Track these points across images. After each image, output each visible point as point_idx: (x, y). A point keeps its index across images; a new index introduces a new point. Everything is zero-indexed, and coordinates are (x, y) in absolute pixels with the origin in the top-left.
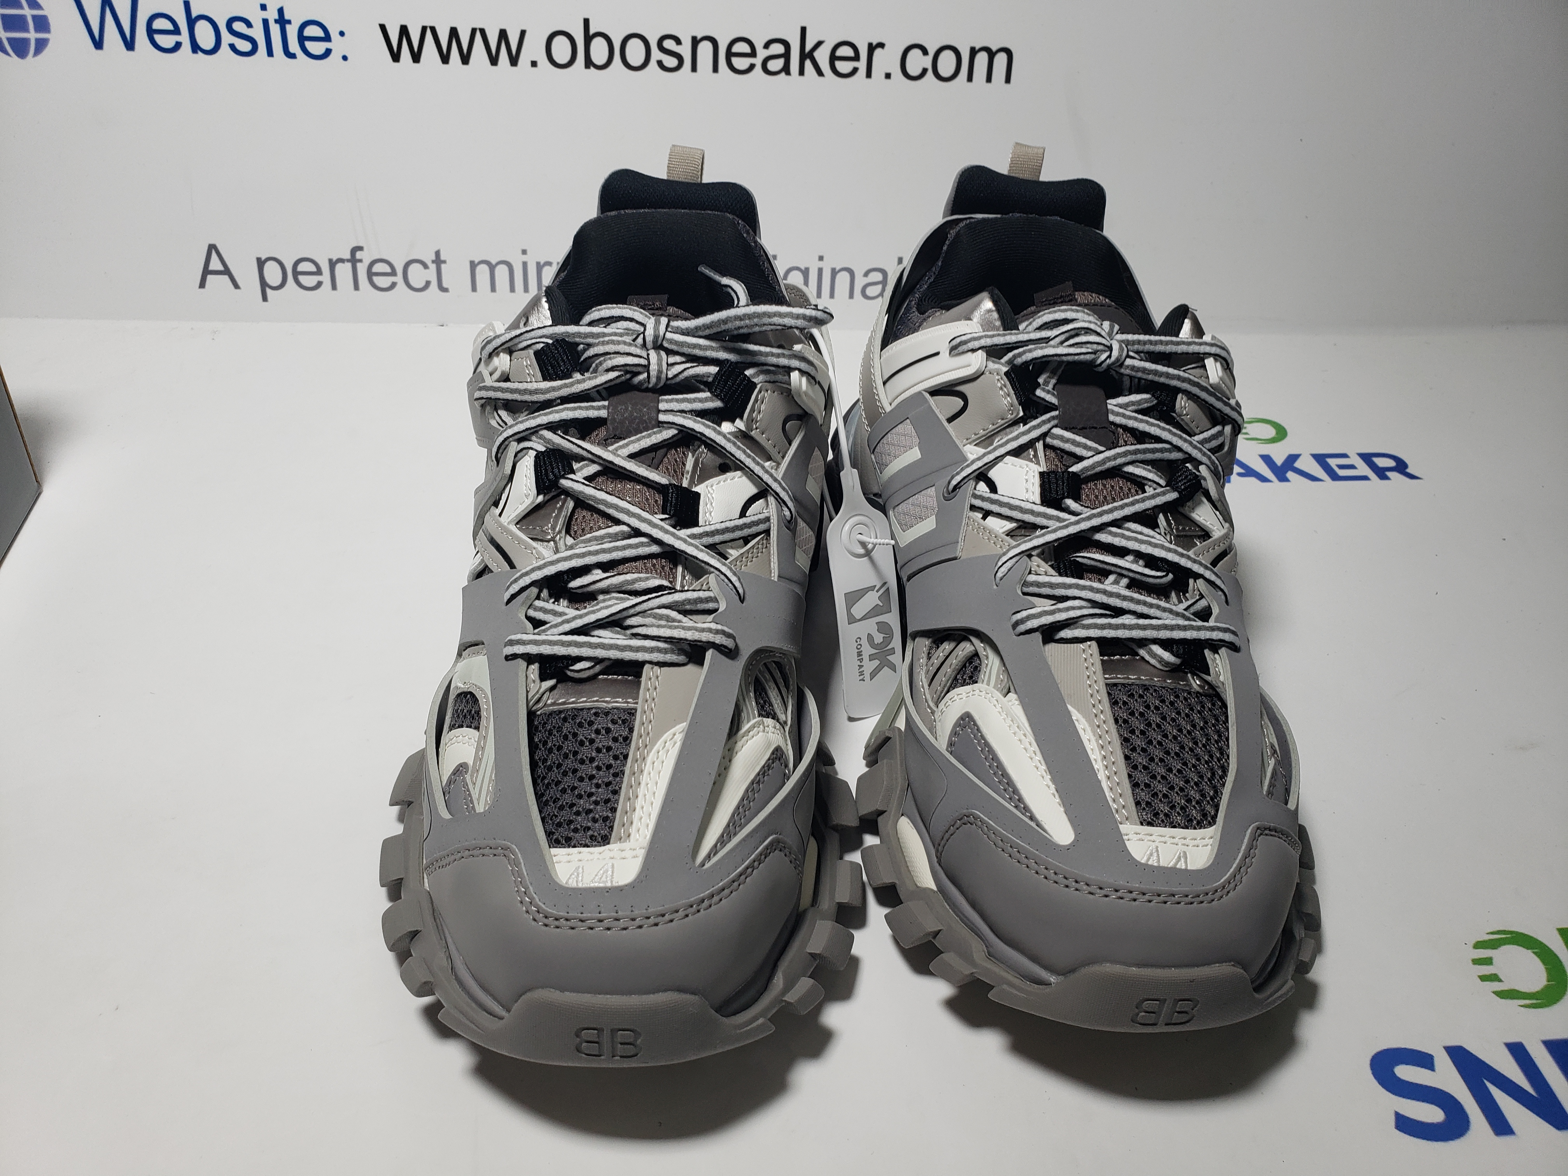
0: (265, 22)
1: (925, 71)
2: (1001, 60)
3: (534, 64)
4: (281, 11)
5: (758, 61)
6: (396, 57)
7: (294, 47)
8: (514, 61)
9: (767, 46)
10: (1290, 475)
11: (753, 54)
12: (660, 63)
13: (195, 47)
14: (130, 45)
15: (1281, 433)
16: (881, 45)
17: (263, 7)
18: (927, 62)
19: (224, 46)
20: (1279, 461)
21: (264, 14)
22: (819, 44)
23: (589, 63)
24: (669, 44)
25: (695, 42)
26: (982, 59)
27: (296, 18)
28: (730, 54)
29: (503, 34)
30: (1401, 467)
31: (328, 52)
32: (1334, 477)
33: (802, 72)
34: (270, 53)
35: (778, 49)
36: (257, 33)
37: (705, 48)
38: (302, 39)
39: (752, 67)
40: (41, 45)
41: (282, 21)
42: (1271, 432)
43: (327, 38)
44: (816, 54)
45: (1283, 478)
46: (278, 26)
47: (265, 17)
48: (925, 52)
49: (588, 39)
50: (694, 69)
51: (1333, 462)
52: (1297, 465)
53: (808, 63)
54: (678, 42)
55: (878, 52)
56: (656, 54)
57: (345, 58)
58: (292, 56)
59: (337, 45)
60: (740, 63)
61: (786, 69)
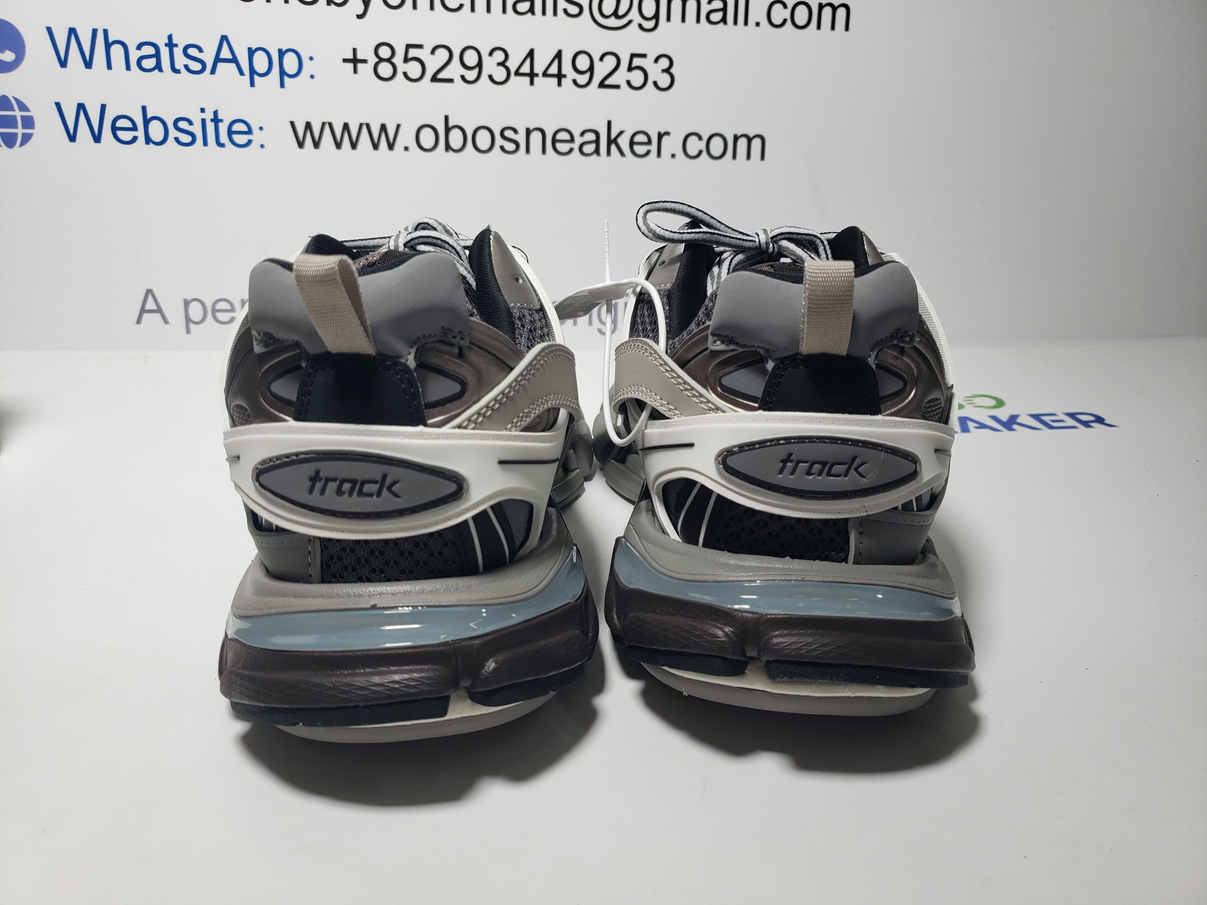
0: (203, 121)
1: (700, 152)
2: (756, 144)
3: (406, 149)
4: (216, 113)
5: (576, 146)
6: (301, 145)
7: (224, 138)
8: (391, 146)
9: (582, 134)
10: (1015, 427)
11: (572, 140)
12: (502, 148)
13: (148, 140)
14: (97, 139)
15: (1000, 403)
16: (667, 133)
17: (203, 110)
18: (702, 145)
19: (171, 139)
20: (1004, 418)
21: (203, 116)
22: (621, 133)
23: (448, 147)
24: (509, 134)
25: (528, 132)
26: (742, 143)
27: (226, 117)
28: (554, 141)
29: (383, 128)
30: (1100, 420)
31: (250, 142)
32: (1051, 427)
33: (609, 153)
34: (205, 143)
35: (591, 137)
36: (197, 129)
37: (536, 137)
38: (230, 133)
39: (571, 150)
40: (26, 138)
41: (216, 120)
42: (993, 403)
43: (250, 132)
44: (620, 140)
45: (1010, 429)
46: (213, 124)
47: (203, 118)
48: (700, 138)
49: (448, 130)
50: (528, 151)
51: (1046, 419)
52: (1019, 420)
53: (613, 147)
54: (515, 131)
55: (665, 139)
56: (499, 141)
57: (262, 146)
58: (221, 145)
59: (257, 137)
60: (563, 147)
61: (597, 151)
